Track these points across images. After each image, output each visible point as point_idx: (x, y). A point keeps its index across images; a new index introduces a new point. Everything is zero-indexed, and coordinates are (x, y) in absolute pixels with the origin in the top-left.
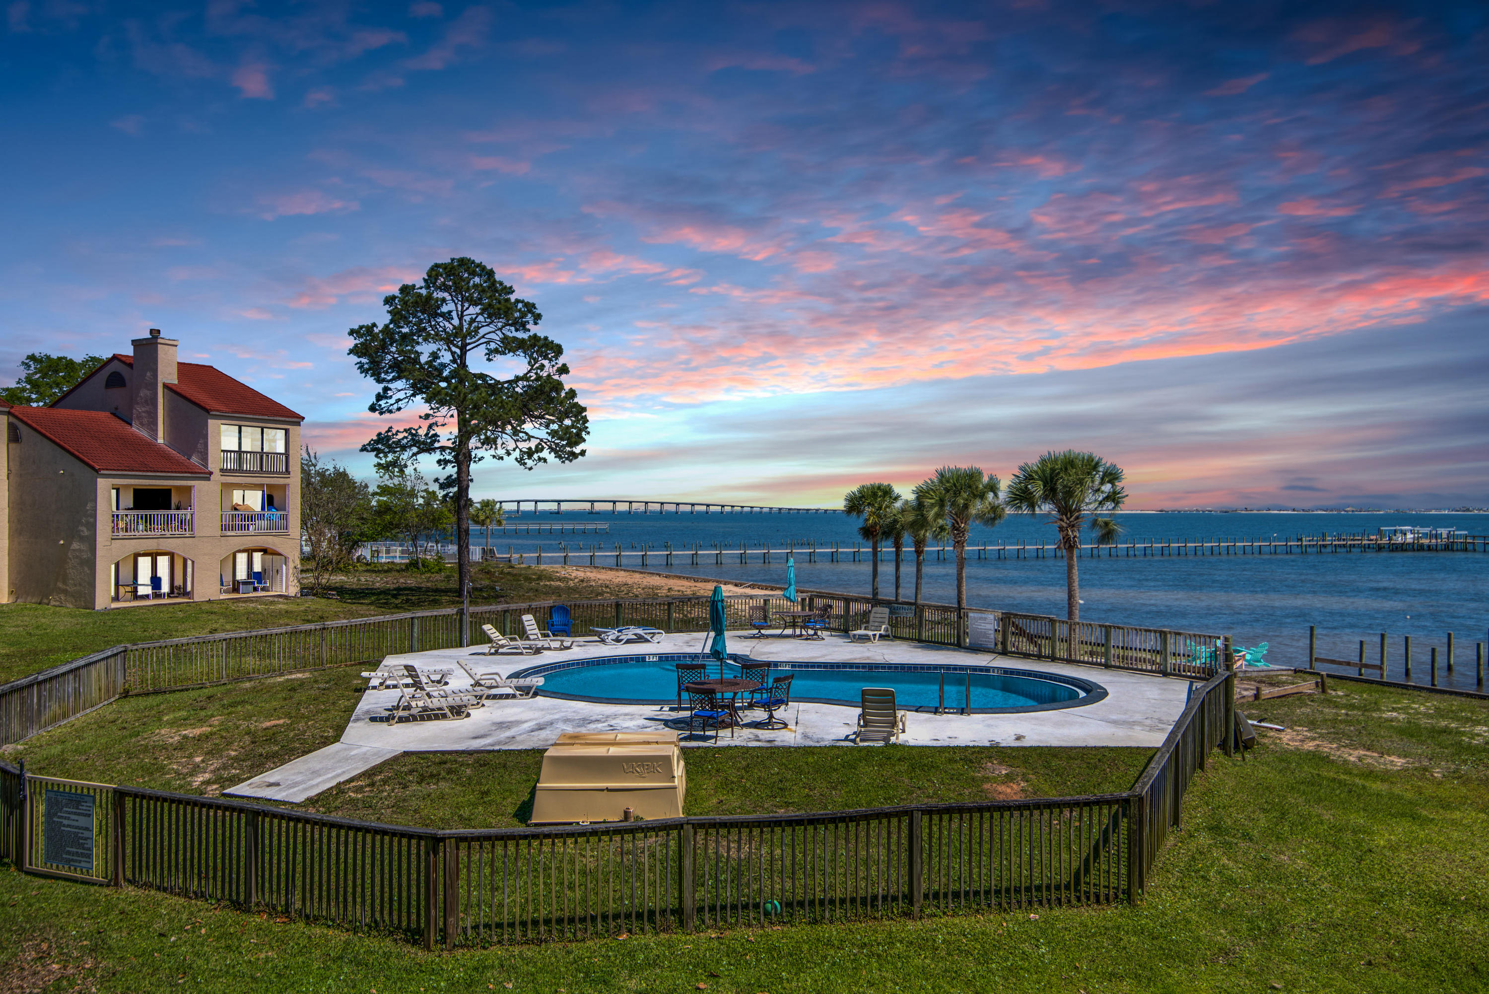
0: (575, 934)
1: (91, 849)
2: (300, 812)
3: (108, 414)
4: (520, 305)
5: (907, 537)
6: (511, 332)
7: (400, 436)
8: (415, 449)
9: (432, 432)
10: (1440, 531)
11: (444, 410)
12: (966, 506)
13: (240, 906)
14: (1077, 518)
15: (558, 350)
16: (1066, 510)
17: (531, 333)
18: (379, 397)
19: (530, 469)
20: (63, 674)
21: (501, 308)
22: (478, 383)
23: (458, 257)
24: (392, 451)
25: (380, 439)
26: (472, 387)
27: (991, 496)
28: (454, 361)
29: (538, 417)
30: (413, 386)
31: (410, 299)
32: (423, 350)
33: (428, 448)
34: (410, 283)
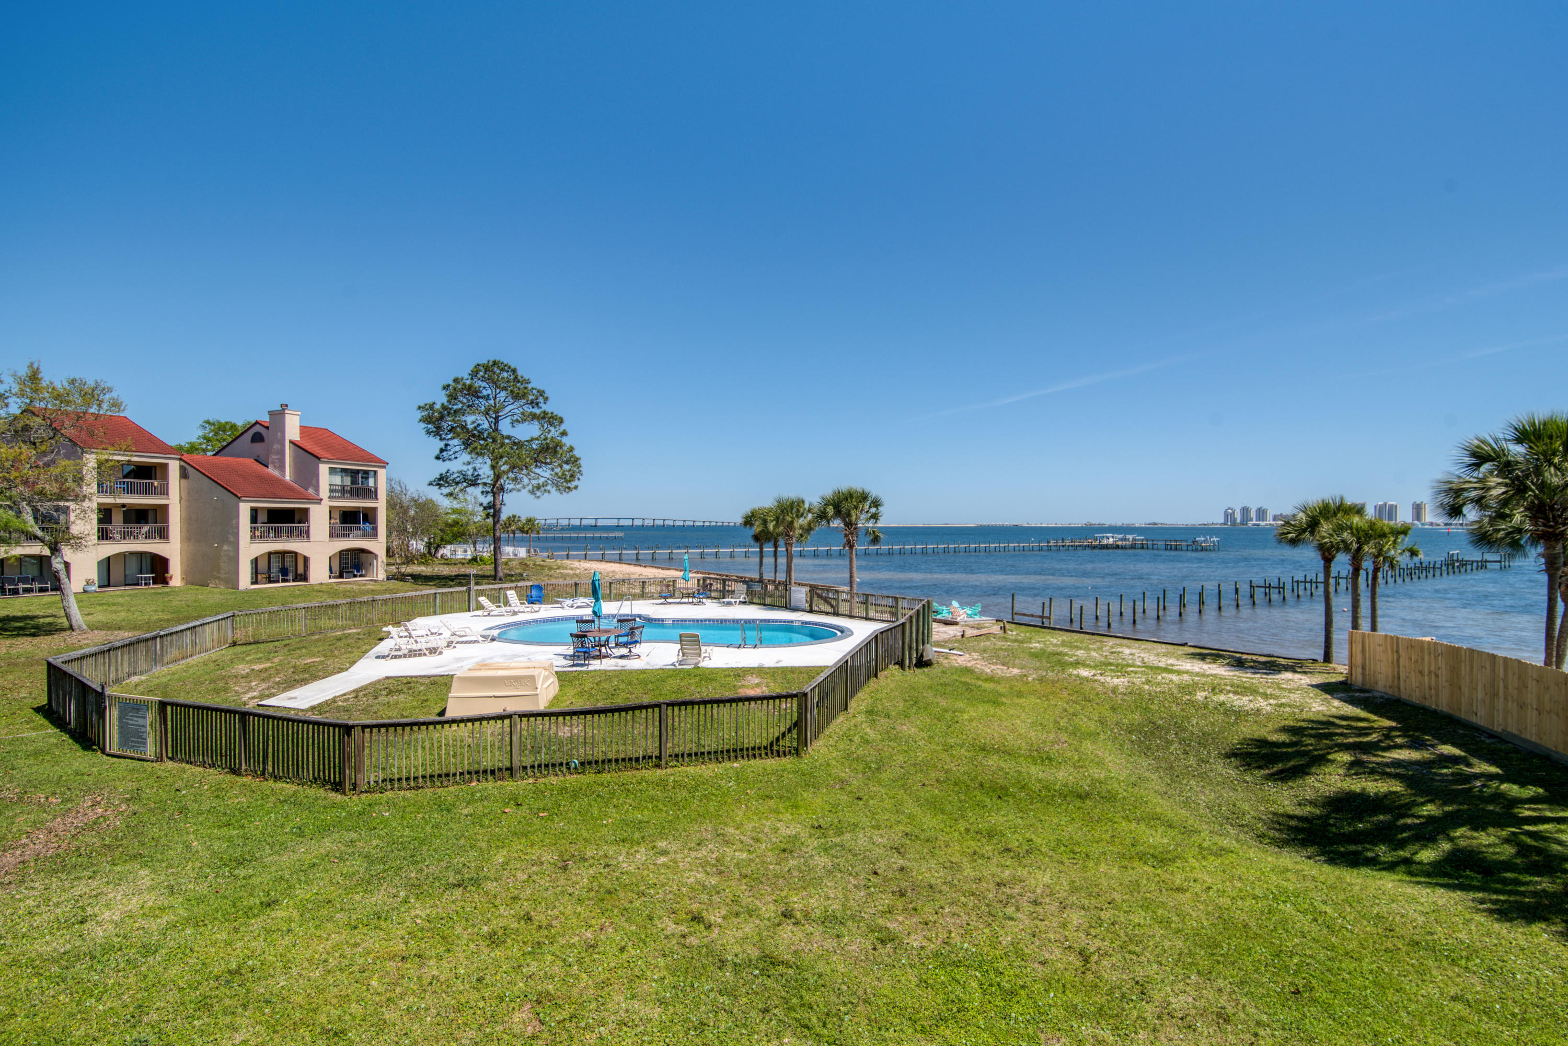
0: (442, 783)
1: (146, 739)
2: (301, 716)
3: (252, 460)
4: (534, 391)
5: (781, 542)
6: (529, 409)
7: (455, 476)
8: (465, 484)
9: (476, 473)
10: (1128, 537)
11: (480, 459)
12: (792, 522)
13: (235, 771)
14: (855, 529)
15: (561, 421)
16: (849, 524)
17: (543, 409)
18: (442, 451)
19: (539, 497)
20: (182, 631)
21: (521, 392)
22: (507, 441)
23: (492, 359)
24: (450, 485)
25: (441, 478)
26: (502, 445)
27: (810, 516)
28: (491, 427)
29: (546, 463)
30: (464, 443)
31: (460, 387)
32: (469, 420)
33: (474, 483)
34: (460, 377)
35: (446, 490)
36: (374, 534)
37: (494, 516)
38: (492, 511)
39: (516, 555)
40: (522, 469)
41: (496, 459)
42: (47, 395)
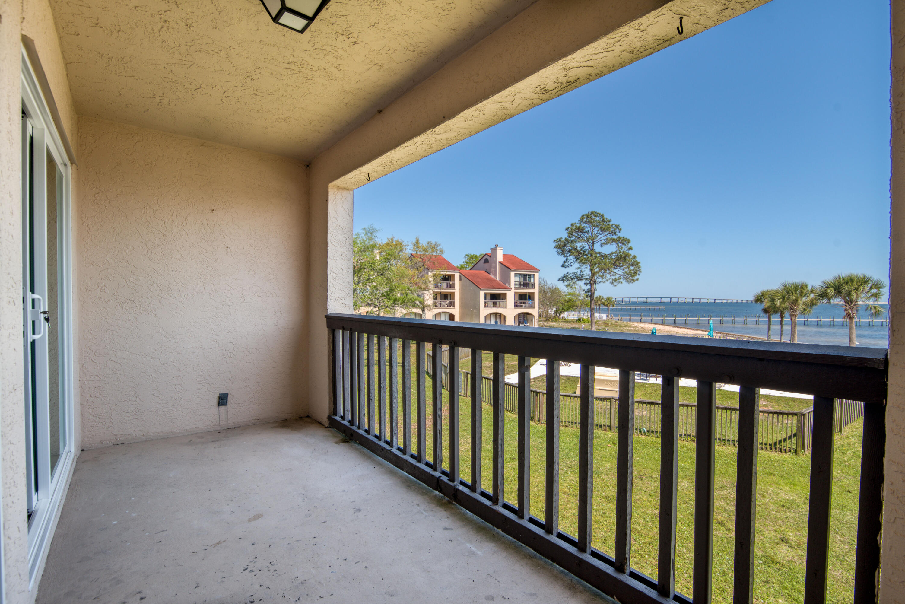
3: (484, 271)
4: (613, 226)
6: (610, 236)
7: (571, 275)
8: (576, 280)
9: (582, 274)
11: (584, 266)
12: (796, 300)
14: (855, 305)
15: (629, 241)
16: (849, 302)
17: (618, 236)
18: (565, 262)
19: (616, 286)
21: (606, 228)
22: (598, 255)
23: (590, 211)
24: (568, 280)
25: (564, 276)
26: (596, 257)
27: (812, 295)
28: (590, 248)
29: (620, 266)
30: (575, 258)
31: (574, 228)
32: (579, 245)
33: (580, 279)
34: (574, 222)
35: (566, 283)
36: (533, 306)
37: (591, 296)
38: (590, 293)
39: (601, 318)
40: (606, 270)
41: (592, 265)
42: (421, 249)
